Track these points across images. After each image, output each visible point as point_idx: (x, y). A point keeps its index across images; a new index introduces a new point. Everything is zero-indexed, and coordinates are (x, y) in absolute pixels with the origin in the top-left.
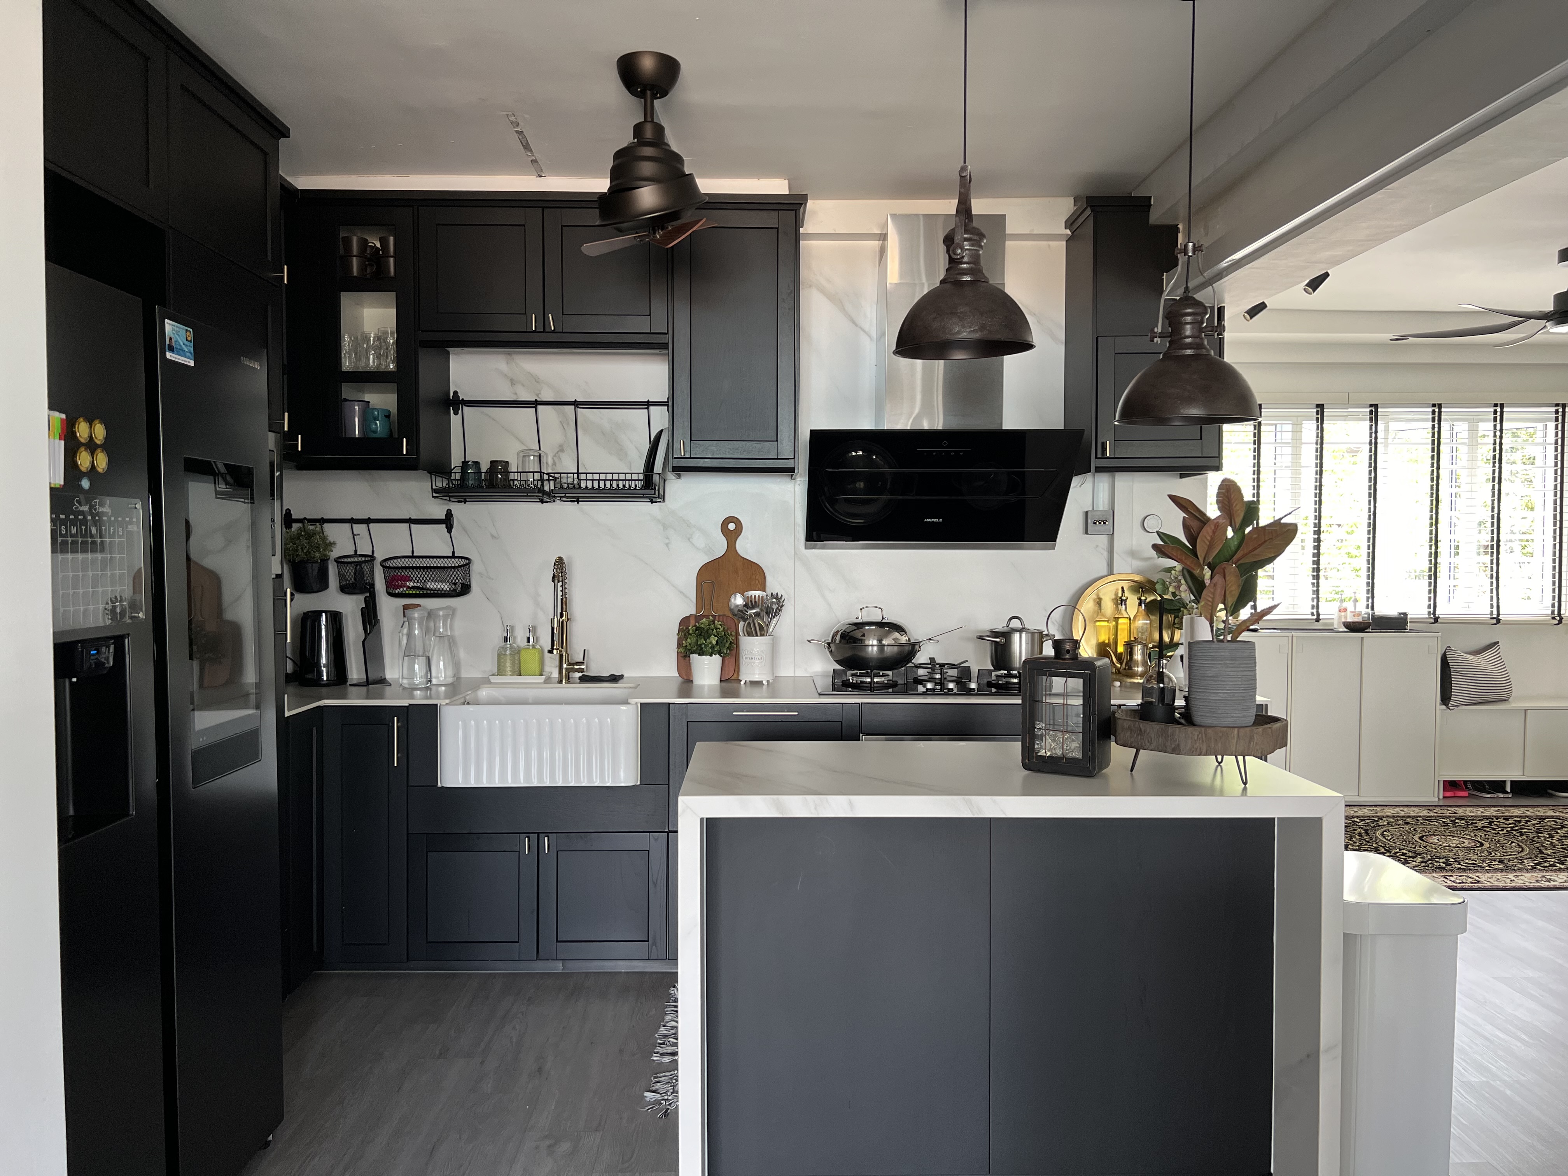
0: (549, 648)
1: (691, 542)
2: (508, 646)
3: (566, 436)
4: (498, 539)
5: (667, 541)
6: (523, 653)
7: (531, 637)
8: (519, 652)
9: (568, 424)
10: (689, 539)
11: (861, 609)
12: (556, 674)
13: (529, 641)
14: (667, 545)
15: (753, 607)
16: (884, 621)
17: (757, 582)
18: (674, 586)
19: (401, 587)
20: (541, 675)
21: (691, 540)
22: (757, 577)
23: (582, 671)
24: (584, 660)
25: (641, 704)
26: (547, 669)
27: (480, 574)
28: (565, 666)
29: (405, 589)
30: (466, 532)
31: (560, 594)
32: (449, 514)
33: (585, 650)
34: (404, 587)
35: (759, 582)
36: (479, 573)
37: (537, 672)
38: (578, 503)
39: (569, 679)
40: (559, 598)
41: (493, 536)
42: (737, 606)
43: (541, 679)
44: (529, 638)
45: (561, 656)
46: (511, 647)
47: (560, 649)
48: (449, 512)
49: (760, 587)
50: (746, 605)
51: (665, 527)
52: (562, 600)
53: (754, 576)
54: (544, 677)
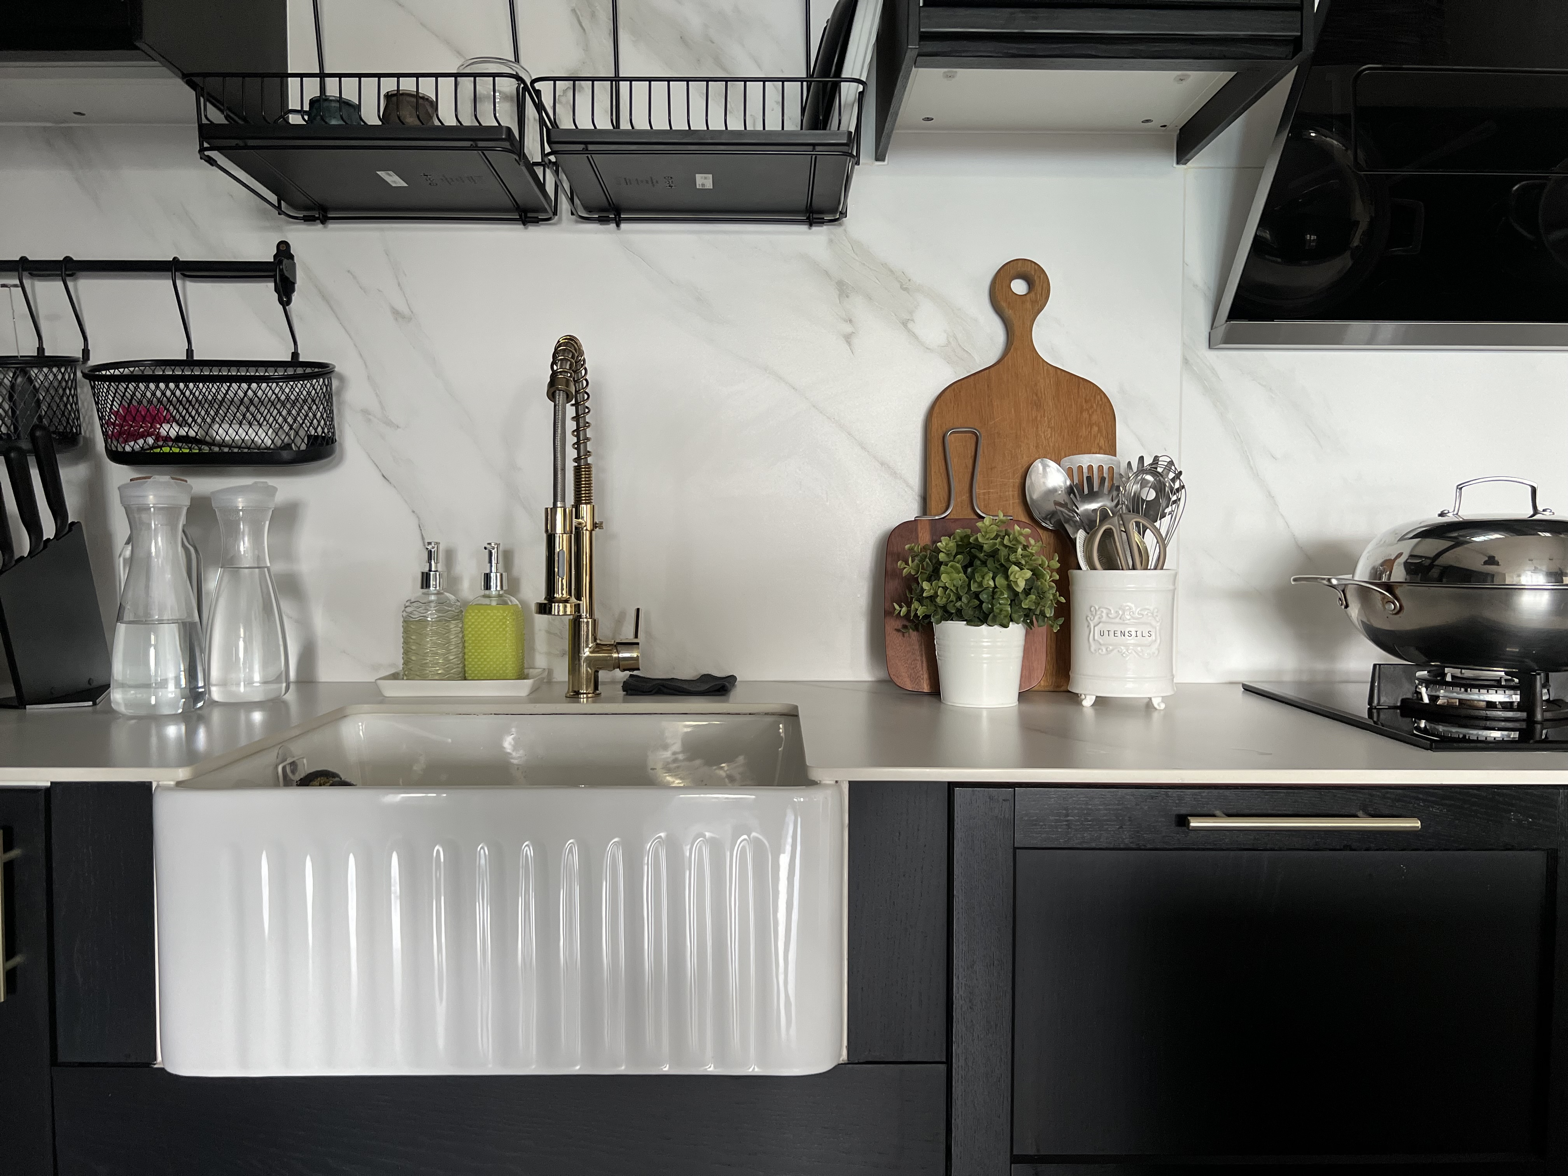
0: (542, 598)
1: (909, 330)
2: (433, 598)
3: (587, 49)
4: (410, 319)
5: (848, 329)
6: (471, 617)
7: (493, 575)
8: (459, 616)
9: (593, 15)
10: (905, 324)
11: (1460, 488)
12: (562, 673)
13: (487, 586)
14: (848, 338)
15: (1092, 496)
16: (1537, 517)
17: (1095, 429)
18: (863, 446)
19: (143, 436)
20: (525, 677)
21: (910, 325)
22: (1095, 418)
23: (631, 665)
24: (636, 636)
25: (853, 785)
26: (541, 661)
27: (365, 412)
28: (586, 652)
29: (150, 441)
30: (328, 302)
31: (571, 453)
32: (284, 251)
33: (638, 610)
34: (150, 435)
35: (1100, 431)
36: (362, 410)
37: (511, 666)
38: (618, 225)
39: (596, 688)
40: (570, 465)
41: (396, 313)
42: (1054, 491)
43: (523, 688)
44: (487, 577)
45: (576, 623)
46: (441, 603)
47: (573, 600)
48: (283, 247)
49: (1102, 443)
50: (1070, 490)
51: (843, 289)
52: (577, 470)
53: (1085, 415)
54: (528, 683)
